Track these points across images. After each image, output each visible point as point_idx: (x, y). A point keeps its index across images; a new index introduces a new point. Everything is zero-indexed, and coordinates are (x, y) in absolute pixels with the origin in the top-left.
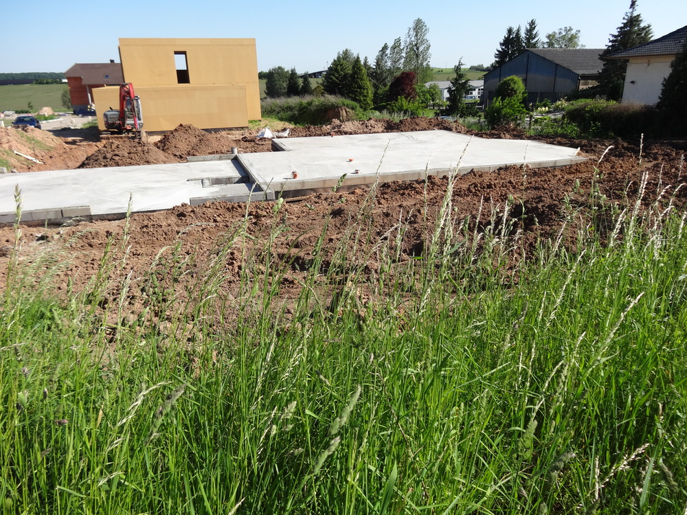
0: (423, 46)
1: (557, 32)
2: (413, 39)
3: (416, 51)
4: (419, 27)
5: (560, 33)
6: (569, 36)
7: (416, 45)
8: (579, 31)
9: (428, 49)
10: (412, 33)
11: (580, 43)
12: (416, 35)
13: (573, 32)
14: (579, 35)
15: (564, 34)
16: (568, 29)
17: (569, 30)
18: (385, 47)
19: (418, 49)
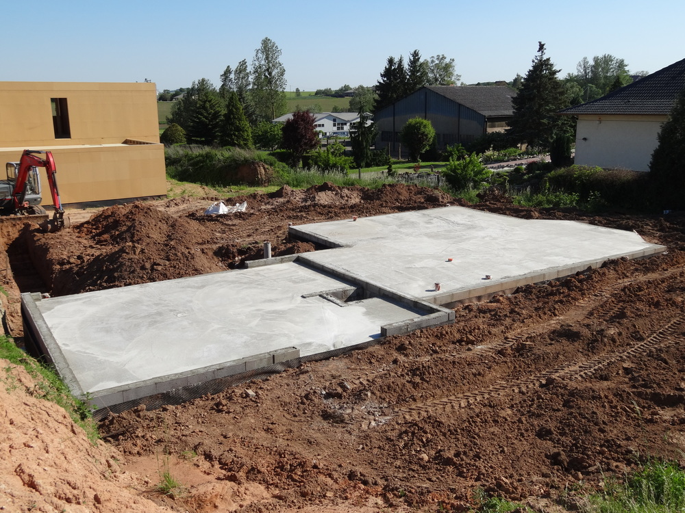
0: (276, 71)
1: (430, 60)
2: (263, 62)
3: (268, 77)
4: (268, 48)
5: (433, 61)
6: (443, 65)
7: (268, 70)
8: (453, 60)
9: (282, 74)
10: (260, 55)
11: (455, 73)
12: (267, 58)
13: (447, 61)
14: (454, 64)
15: (437, 62)
16: (441, 57)
17: (442, 59)
18: (228, 71)
19: (270, 74)
